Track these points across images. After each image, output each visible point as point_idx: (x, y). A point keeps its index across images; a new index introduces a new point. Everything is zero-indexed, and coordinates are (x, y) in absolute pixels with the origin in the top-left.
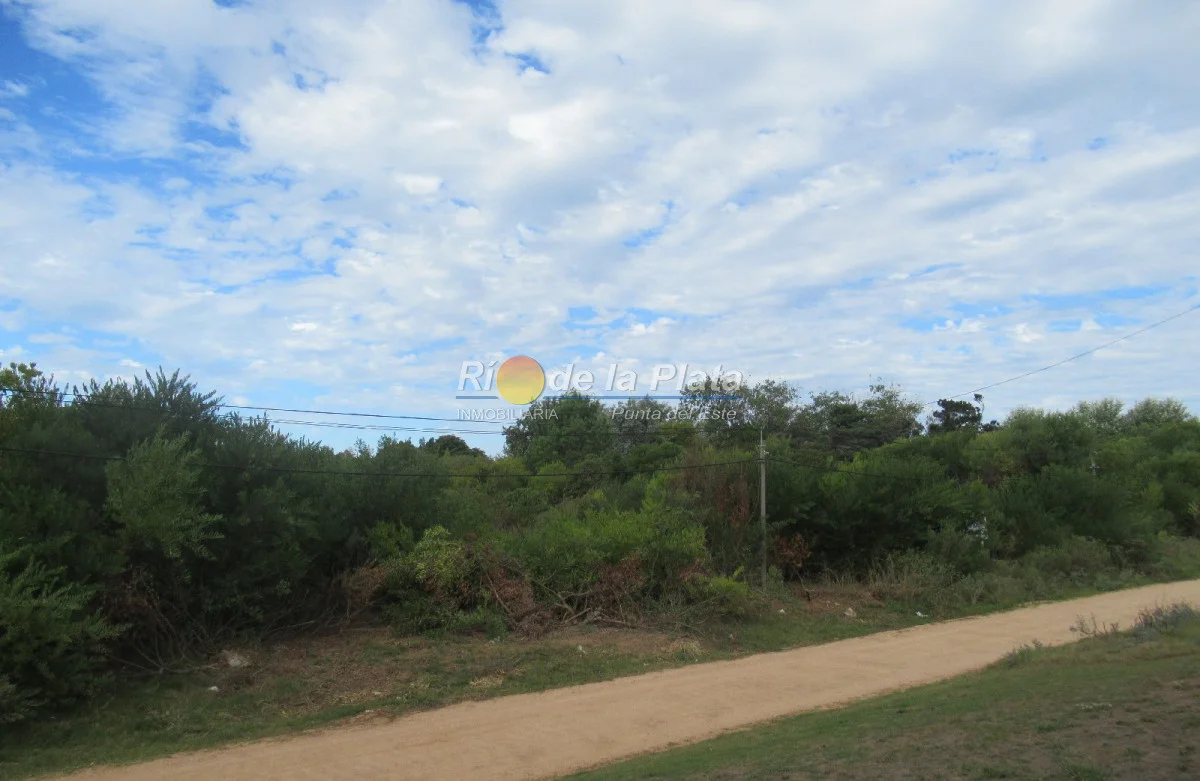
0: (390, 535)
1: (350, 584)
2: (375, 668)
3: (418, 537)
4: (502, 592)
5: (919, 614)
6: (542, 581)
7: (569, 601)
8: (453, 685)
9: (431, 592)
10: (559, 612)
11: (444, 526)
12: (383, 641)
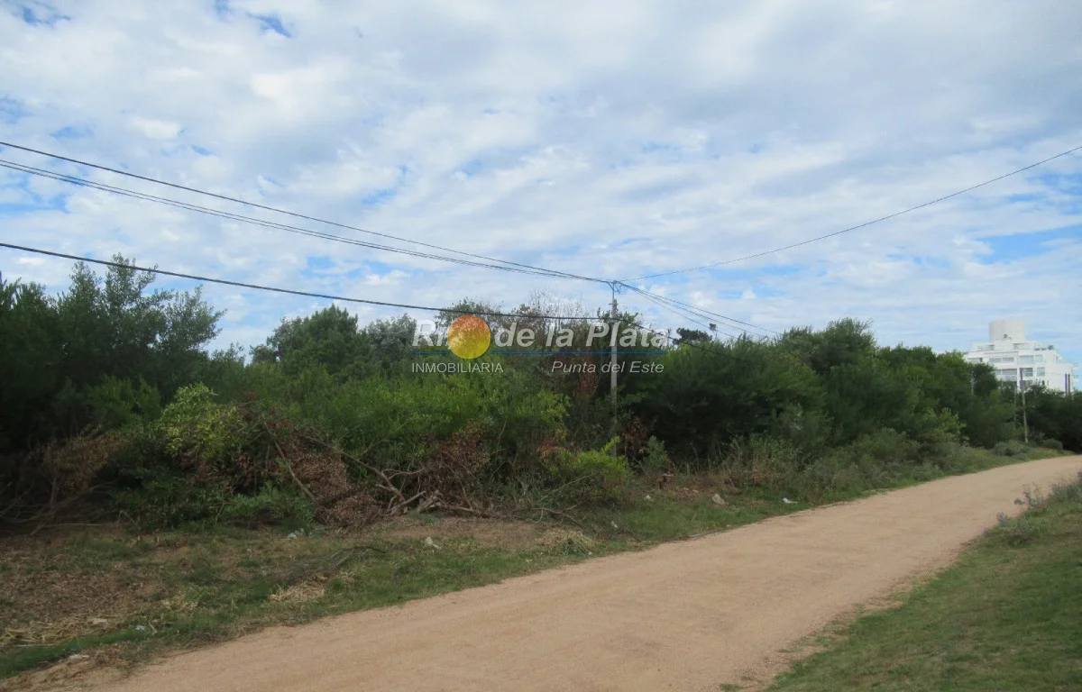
0: (124, 396)
1: (58, 460)
2: (94, 578)
3: (168, 396)
4: (299, 469)
5: (786, 500)
6: (355, 456)
7: (396, 482)
8: (239, 601)
9: (190, 469)
10: (384, 498)
11: (206, 385)
12: (109, 537)
